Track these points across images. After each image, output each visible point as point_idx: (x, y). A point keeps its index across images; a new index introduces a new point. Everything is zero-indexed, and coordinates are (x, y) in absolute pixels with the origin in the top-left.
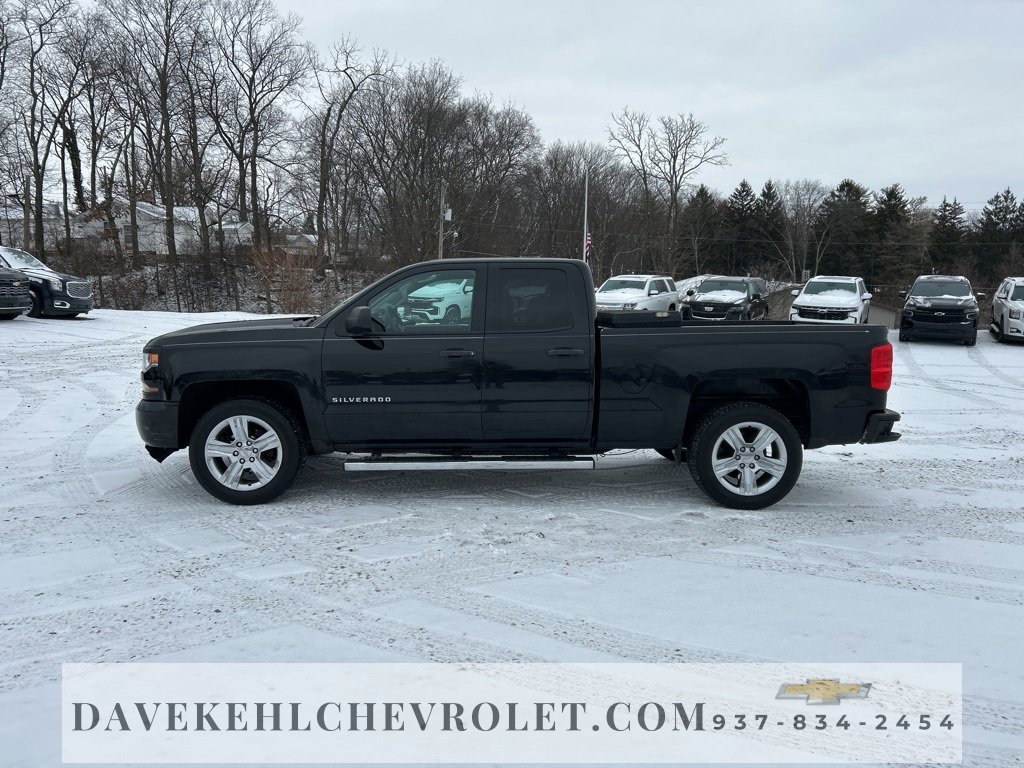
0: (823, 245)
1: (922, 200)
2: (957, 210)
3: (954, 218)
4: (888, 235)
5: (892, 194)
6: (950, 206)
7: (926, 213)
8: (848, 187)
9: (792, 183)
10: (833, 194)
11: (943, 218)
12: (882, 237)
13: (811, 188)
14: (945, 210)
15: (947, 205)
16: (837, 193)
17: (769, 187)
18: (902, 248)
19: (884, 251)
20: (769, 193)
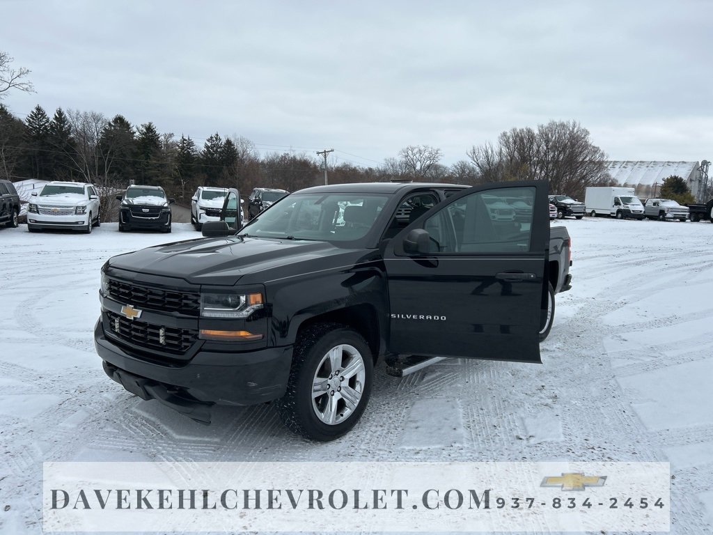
0: (109, 161)
1: (171, 135)
2: (190, 144)
3: (189, 148)
4: (151, 156)
5: (149, 129)
6: (186, 140)
7: (174, 144)
8: (120, 120)
9: (82, 113)
10: (110, 124)
11: (183, 148)
12: (148, 157)
13: (97, 118)
14: (184, 143)
15: (185, 140)
16: (113, 124)
17: (60, 113)
18: (161, 166)
19: (150, 167)
20: (60, 117)
